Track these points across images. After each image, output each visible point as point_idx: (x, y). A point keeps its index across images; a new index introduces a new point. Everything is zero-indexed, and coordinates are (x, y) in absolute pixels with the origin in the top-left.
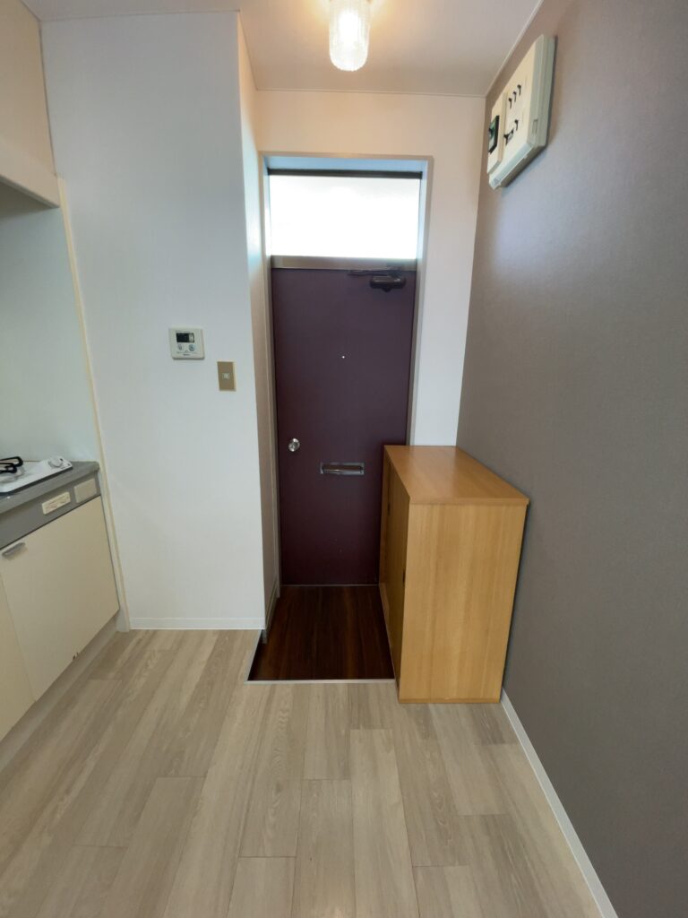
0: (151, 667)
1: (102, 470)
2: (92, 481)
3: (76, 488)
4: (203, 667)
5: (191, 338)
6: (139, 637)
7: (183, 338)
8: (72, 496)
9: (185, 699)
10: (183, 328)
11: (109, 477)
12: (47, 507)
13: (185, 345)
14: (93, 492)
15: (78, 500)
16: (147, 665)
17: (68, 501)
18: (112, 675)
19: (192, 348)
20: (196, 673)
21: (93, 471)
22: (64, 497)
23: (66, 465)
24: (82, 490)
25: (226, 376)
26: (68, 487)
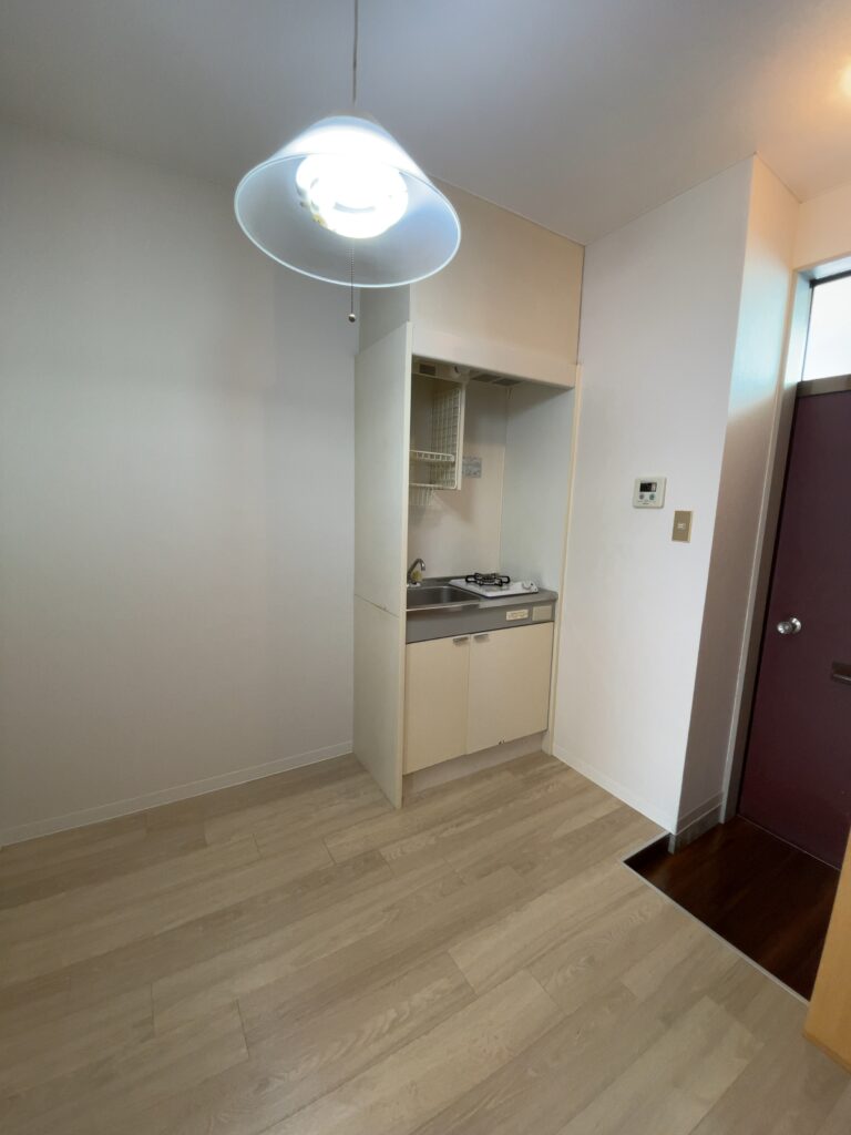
0: (550, 790)
1: (559, 601)
2: (549, 607)
3: (535, 609)
4: (591, 821)
5: (653, 487)
6: (554, 764)
7: (646, 487)
8: (530, 614)
9: (560, 833)
10: (647, 477)
11: (564, 608)
12: (510, 615)
13: (647, 494)
14: (549, 617)
15: (534, 619)
16: (548, 787)
17: (526, 616)
18: (521, 777)
19: (652, 497)
20: (581, 822)
21: (552, 600)
22: (522, 614)
23: (534, 589)
24: (540, 612)
25: (681, 526)
26: (529, 606)
